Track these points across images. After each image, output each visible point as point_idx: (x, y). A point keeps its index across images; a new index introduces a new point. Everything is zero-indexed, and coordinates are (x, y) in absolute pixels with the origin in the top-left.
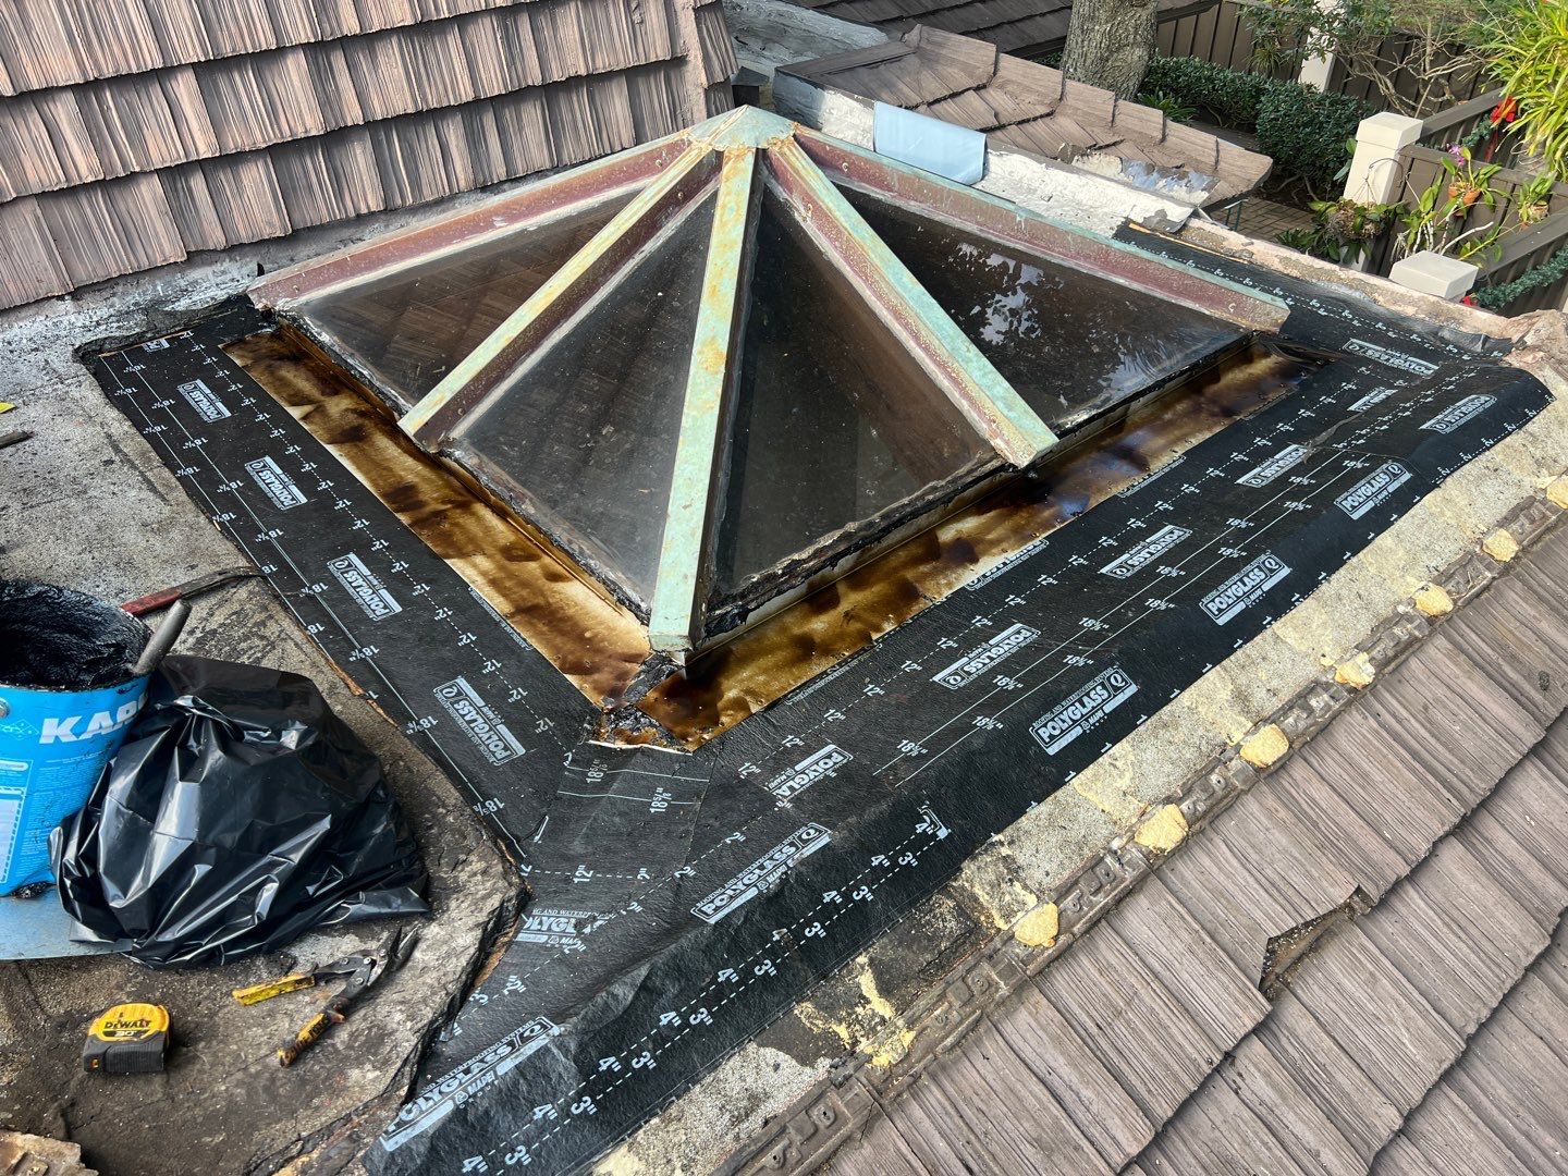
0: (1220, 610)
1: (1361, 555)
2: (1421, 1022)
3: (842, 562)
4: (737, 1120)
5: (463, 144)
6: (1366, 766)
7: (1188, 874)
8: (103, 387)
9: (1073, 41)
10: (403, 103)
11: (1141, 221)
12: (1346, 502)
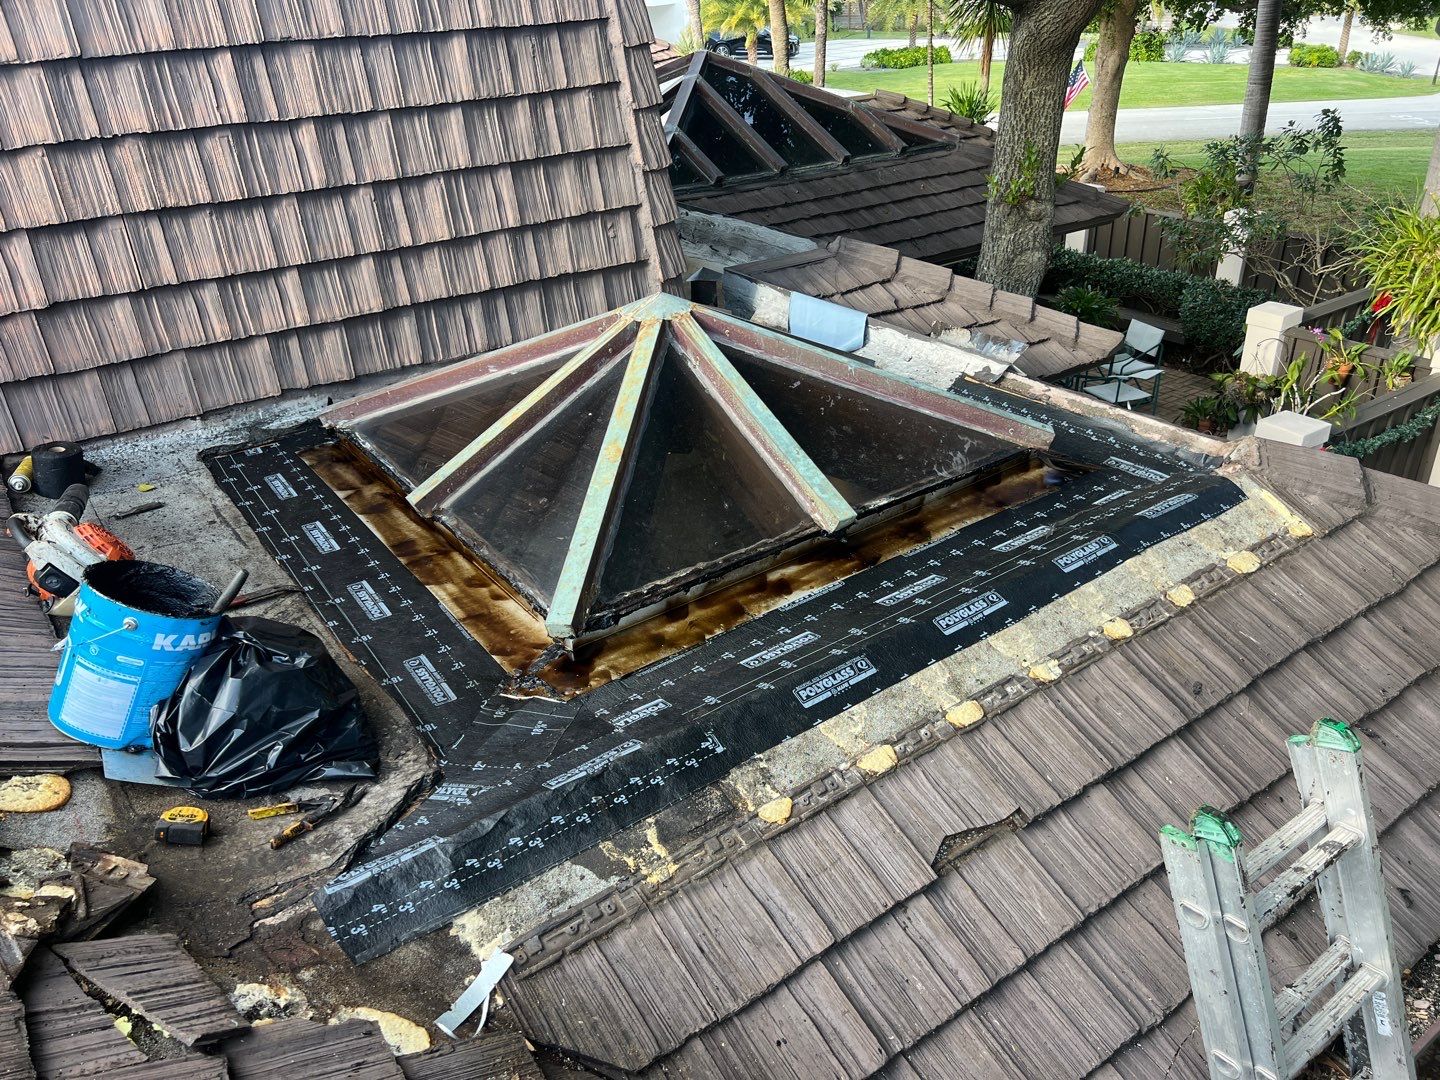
0: (947, 625)
1: (1067, 596)
2: (1052, 900)
3: (693, 589)
4: (551, 906)
5: (481, 320)
6: (1042, 733)
7: (892, 790)
8: (215, 477)
9: (985, 247)
10: (439, 291)
11: (972, 374)
12: (1061, 561)
